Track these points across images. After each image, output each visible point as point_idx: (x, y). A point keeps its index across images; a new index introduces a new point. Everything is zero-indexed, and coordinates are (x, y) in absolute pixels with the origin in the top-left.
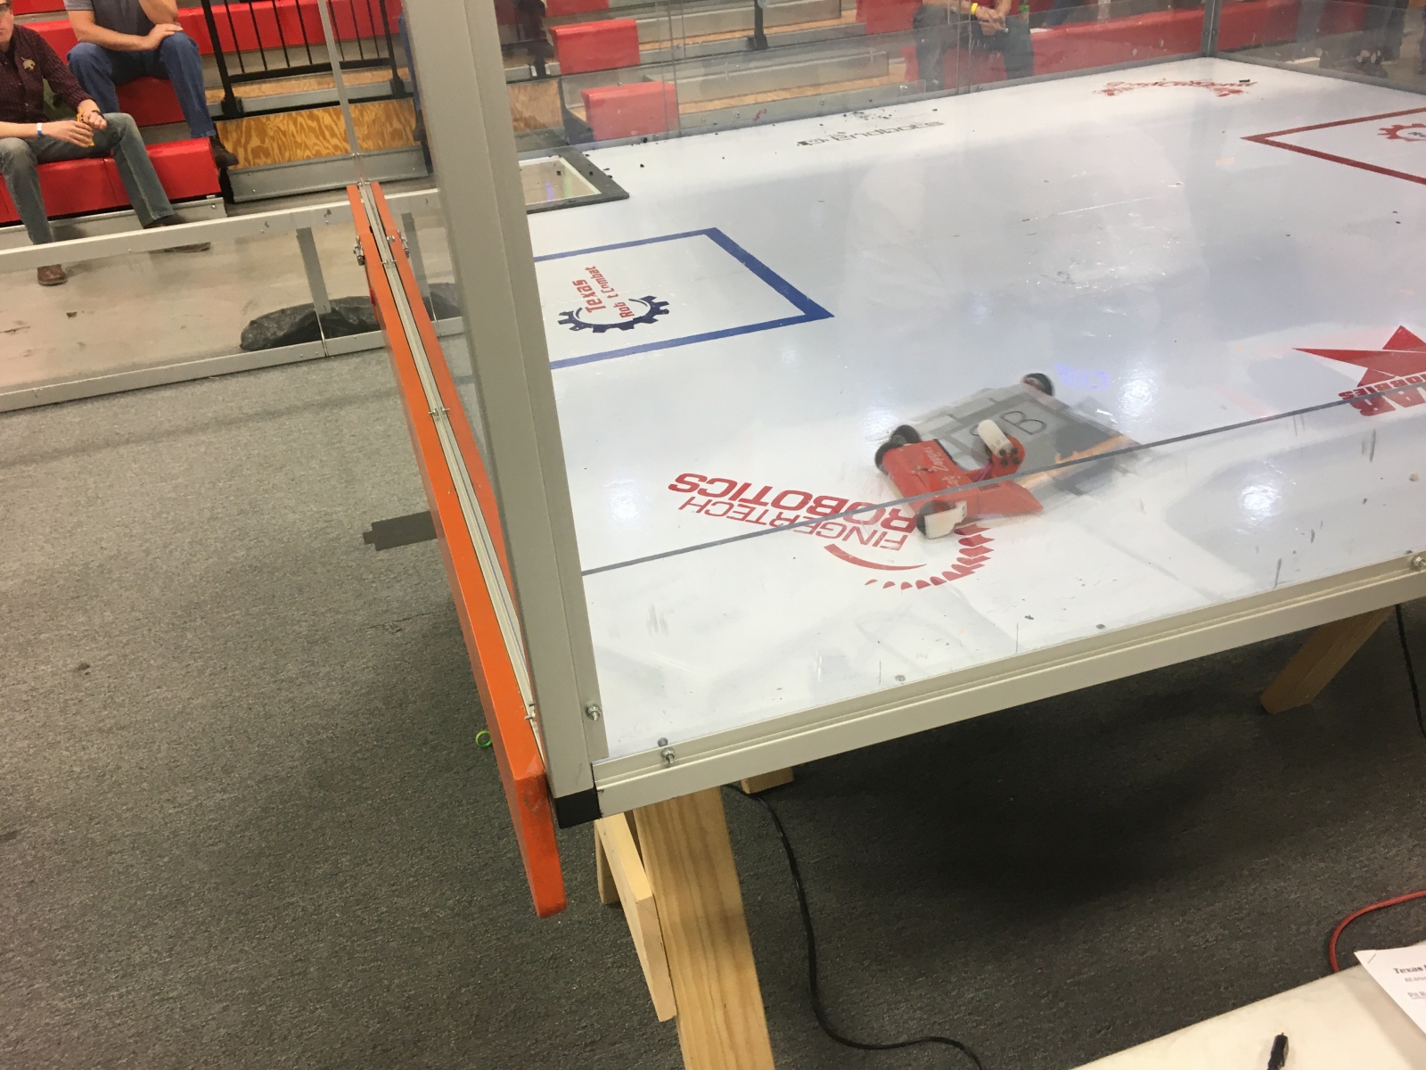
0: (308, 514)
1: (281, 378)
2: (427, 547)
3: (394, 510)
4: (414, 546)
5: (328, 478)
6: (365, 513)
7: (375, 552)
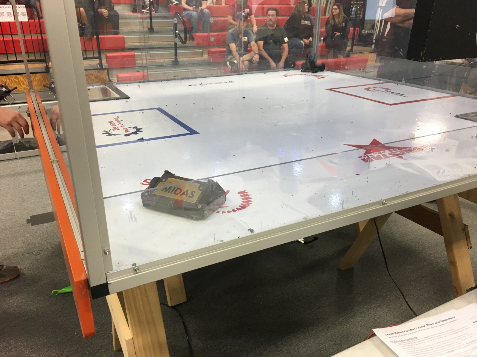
0: (5, 213)
2: (52, 224)
3: (39, 211)
4: (46, 224)
5: (14, 200)
6: (28, 212)
7: (31, 227)
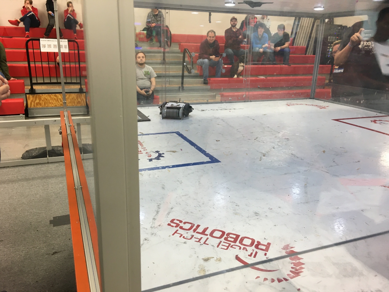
0: (32, 213)
1: (32, 168)
3: (61, 213)
4: (66, 226)
5: (41, 201)
6: (52, 213)
